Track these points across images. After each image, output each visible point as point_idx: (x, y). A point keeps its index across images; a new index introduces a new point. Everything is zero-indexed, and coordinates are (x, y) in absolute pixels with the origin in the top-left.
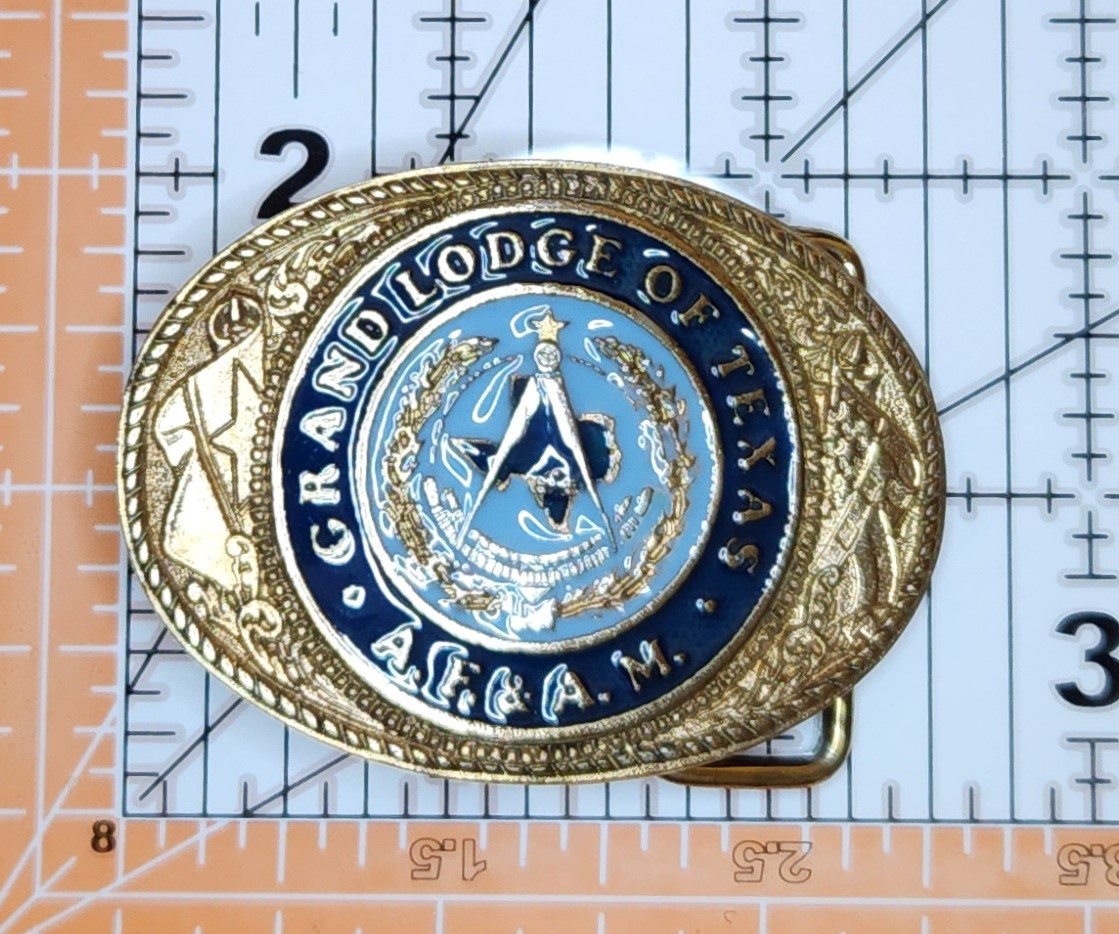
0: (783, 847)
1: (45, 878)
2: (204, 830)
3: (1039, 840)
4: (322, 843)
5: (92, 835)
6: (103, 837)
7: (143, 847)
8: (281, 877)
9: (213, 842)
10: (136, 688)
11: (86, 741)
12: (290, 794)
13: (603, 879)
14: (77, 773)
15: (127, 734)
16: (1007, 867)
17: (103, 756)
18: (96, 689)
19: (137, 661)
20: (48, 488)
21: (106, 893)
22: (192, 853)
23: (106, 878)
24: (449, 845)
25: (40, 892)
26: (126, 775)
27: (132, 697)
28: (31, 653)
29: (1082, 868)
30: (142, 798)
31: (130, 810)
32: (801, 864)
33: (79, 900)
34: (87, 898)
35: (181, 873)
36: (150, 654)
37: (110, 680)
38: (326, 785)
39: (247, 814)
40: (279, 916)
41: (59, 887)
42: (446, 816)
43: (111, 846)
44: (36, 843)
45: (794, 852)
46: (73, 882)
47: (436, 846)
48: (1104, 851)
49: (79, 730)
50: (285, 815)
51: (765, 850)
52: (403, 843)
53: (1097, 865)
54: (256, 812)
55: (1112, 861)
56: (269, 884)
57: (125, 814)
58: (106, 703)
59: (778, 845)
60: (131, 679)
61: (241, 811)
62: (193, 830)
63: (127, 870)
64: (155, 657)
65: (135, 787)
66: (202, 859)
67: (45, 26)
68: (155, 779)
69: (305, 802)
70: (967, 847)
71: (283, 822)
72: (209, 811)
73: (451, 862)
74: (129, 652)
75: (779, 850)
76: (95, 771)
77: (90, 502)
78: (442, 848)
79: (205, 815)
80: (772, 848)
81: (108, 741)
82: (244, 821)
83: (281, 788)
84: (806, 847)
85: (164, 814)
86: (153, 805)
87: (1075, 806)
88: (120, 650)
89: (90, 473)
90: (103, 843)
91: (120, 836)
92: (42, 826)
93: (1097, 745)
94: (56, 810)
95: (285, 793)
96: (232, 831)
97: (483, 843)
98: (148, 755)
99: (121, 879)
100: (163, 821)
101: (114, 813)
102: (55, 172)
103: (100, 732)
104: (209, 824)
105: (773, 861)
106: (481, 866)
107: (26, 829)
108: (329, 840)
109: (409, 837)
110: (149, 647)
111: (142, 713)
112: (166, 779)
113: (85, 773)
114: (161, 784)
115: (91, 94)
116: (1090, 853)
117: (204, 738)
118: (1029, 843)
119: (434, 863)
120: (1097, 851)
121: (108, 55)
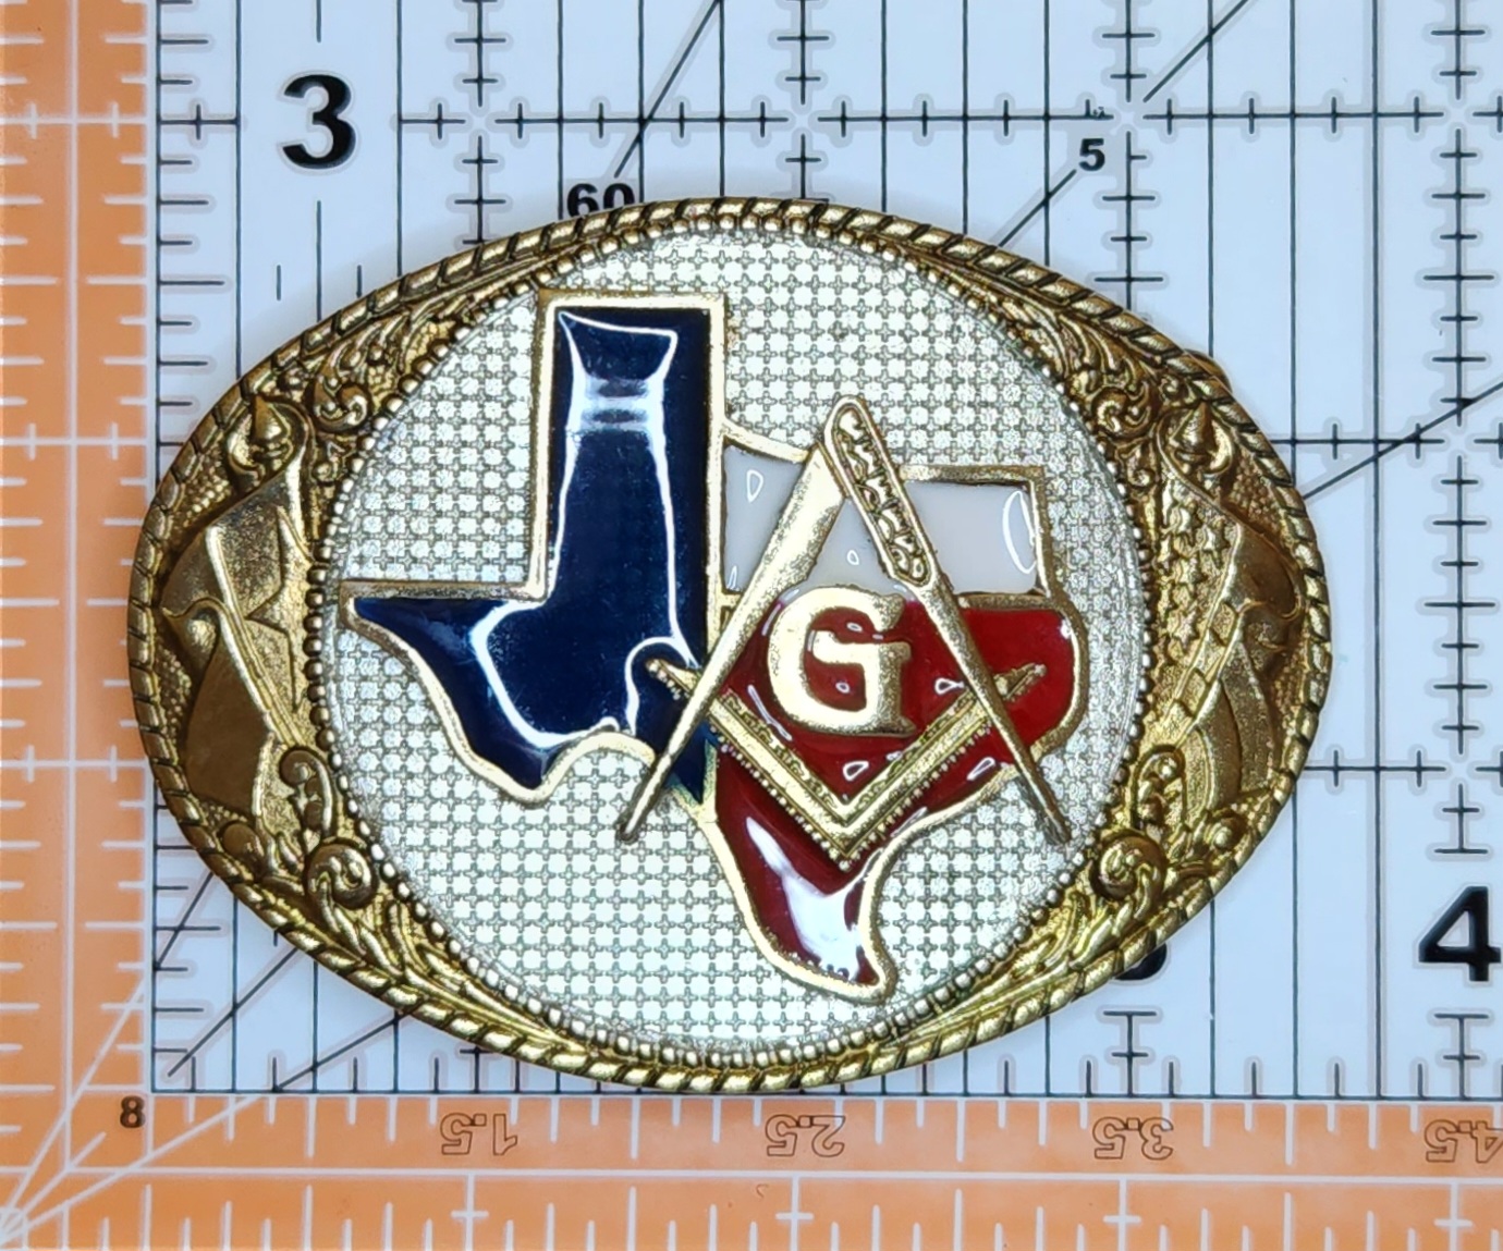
0: (816, 1121)
1: (75, 1151)
2: (233, 1106)
3: (1074, 1113)
4: (352, 1119)
5: (121, 1111)
6: (131, 1113)
7: (171, 1123)
8: (310, 1151)
9: (241, 1117)
10: (163, 965)
11: (112, 1017)
12: (319, 1069)
13: (634, 1154)
14: (104, 1050)
15: (154, 1010)
16: (1042, 1141)
17: (130, 1032)
18: (124, 966)
19: (163, 938)
20: (71, 764)
21: (135, 1168)
22: (221, 1127)
23: (134, 1154)
24: (479, 1121)
25: (70, 1167)
26: (154, 1051)
27: (159, 974)
28: (57, 930)
29: (1118, 1141)
30: (170, 1074)
31: (158, 1086)
32: (834, 1139)
33: (107, 1175)
34: (117, 1173)
35: (211, 1148)
36: (177, 930)
37: (135, 956)
38: (355, 1061)
39: (276, 1090)
40: (309, 1192)
41: (88, 1162)
42: (476, 1091)
43: (139, 1123)
44: (65, 1118)
45: (826, 1127)
46: (101, 1157)
47: (467, 1122)
48: (1140, 1126)
49: (106, 1006)
50: (314, 1091)
51: (798, 1124)
52: (433, 1118)
53: (1133, 1138)
54: (286, 1088)
55: (1147, 1135)
56: (297, 1158)
57: (154, 1090)
58: (132, 979)
59: (812, 1118)
60: (159, 955)
61: (270, 1087)
62: (220, 1106)
63: (157, 1145)
64: (181, 933)
65: (164, 1063)
66: (231, 1134)
67: (59, 293)
68: (183, 1055)
69: (334, 1077)
70: (1002, 1121)
71: (313, 1098)
72: (238, 1087)
73: (481, 1136)
74: (155, 929)
75: (812, 1124)
76: (123, 1047)
77: (114, 778)
78: (473, 1123)
79: (233, 1091)
80: (805, 1122)
81: (134, 1020)
82: (273, 1098)
83: (311, 1064)
84: (839, 1121)
85: (193, 1090)
86: (180, 1081)
87: (1110, 1079)
88: (145, 926)
89: (114, 750)
90: (132, 1118)
91: (149, 1111)
92: (70, 1102)
93: (1134, 1018)
94: (85, 1086)
95: (314, 1068)
96: (260, 1107)
97: (513, 1118)
98: (176, 1032)
99: (151, 1154)
100: (192, 1096)
101: (142, 1089)
102: (73, 442)
103: (127, 1008)
104: (238, 1100)
105: (806, 1136)
106: (512, 1141)
107: (52, 1105)
108: (359, 1115)
109: (439, 1113)
110: (176, 924)
111: (170, 989)
112: (195, 1055)
113: (113, 1047)
114: (189, 1061)
115: (109, 361)
116: (1126, 1127)
117: (232, 1014)
118: (1064, 1115)
119: (465, 1138)
120: (1133, 1124)
121: (126, 321)
